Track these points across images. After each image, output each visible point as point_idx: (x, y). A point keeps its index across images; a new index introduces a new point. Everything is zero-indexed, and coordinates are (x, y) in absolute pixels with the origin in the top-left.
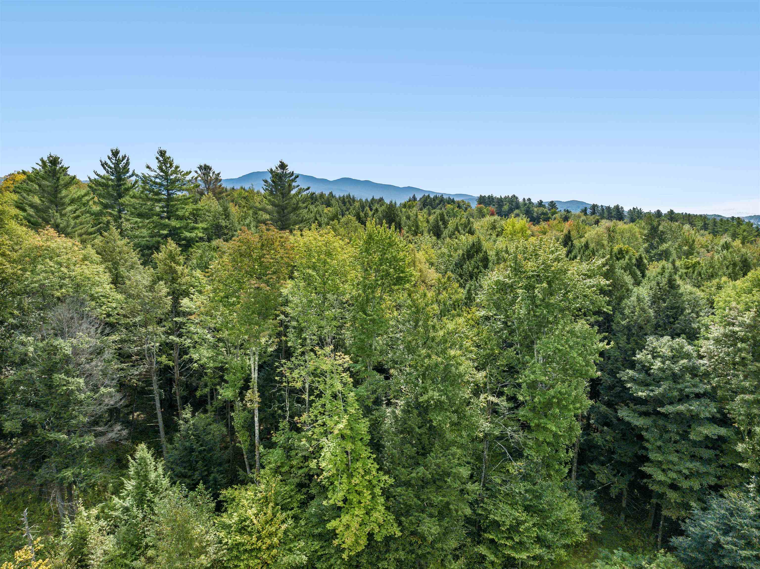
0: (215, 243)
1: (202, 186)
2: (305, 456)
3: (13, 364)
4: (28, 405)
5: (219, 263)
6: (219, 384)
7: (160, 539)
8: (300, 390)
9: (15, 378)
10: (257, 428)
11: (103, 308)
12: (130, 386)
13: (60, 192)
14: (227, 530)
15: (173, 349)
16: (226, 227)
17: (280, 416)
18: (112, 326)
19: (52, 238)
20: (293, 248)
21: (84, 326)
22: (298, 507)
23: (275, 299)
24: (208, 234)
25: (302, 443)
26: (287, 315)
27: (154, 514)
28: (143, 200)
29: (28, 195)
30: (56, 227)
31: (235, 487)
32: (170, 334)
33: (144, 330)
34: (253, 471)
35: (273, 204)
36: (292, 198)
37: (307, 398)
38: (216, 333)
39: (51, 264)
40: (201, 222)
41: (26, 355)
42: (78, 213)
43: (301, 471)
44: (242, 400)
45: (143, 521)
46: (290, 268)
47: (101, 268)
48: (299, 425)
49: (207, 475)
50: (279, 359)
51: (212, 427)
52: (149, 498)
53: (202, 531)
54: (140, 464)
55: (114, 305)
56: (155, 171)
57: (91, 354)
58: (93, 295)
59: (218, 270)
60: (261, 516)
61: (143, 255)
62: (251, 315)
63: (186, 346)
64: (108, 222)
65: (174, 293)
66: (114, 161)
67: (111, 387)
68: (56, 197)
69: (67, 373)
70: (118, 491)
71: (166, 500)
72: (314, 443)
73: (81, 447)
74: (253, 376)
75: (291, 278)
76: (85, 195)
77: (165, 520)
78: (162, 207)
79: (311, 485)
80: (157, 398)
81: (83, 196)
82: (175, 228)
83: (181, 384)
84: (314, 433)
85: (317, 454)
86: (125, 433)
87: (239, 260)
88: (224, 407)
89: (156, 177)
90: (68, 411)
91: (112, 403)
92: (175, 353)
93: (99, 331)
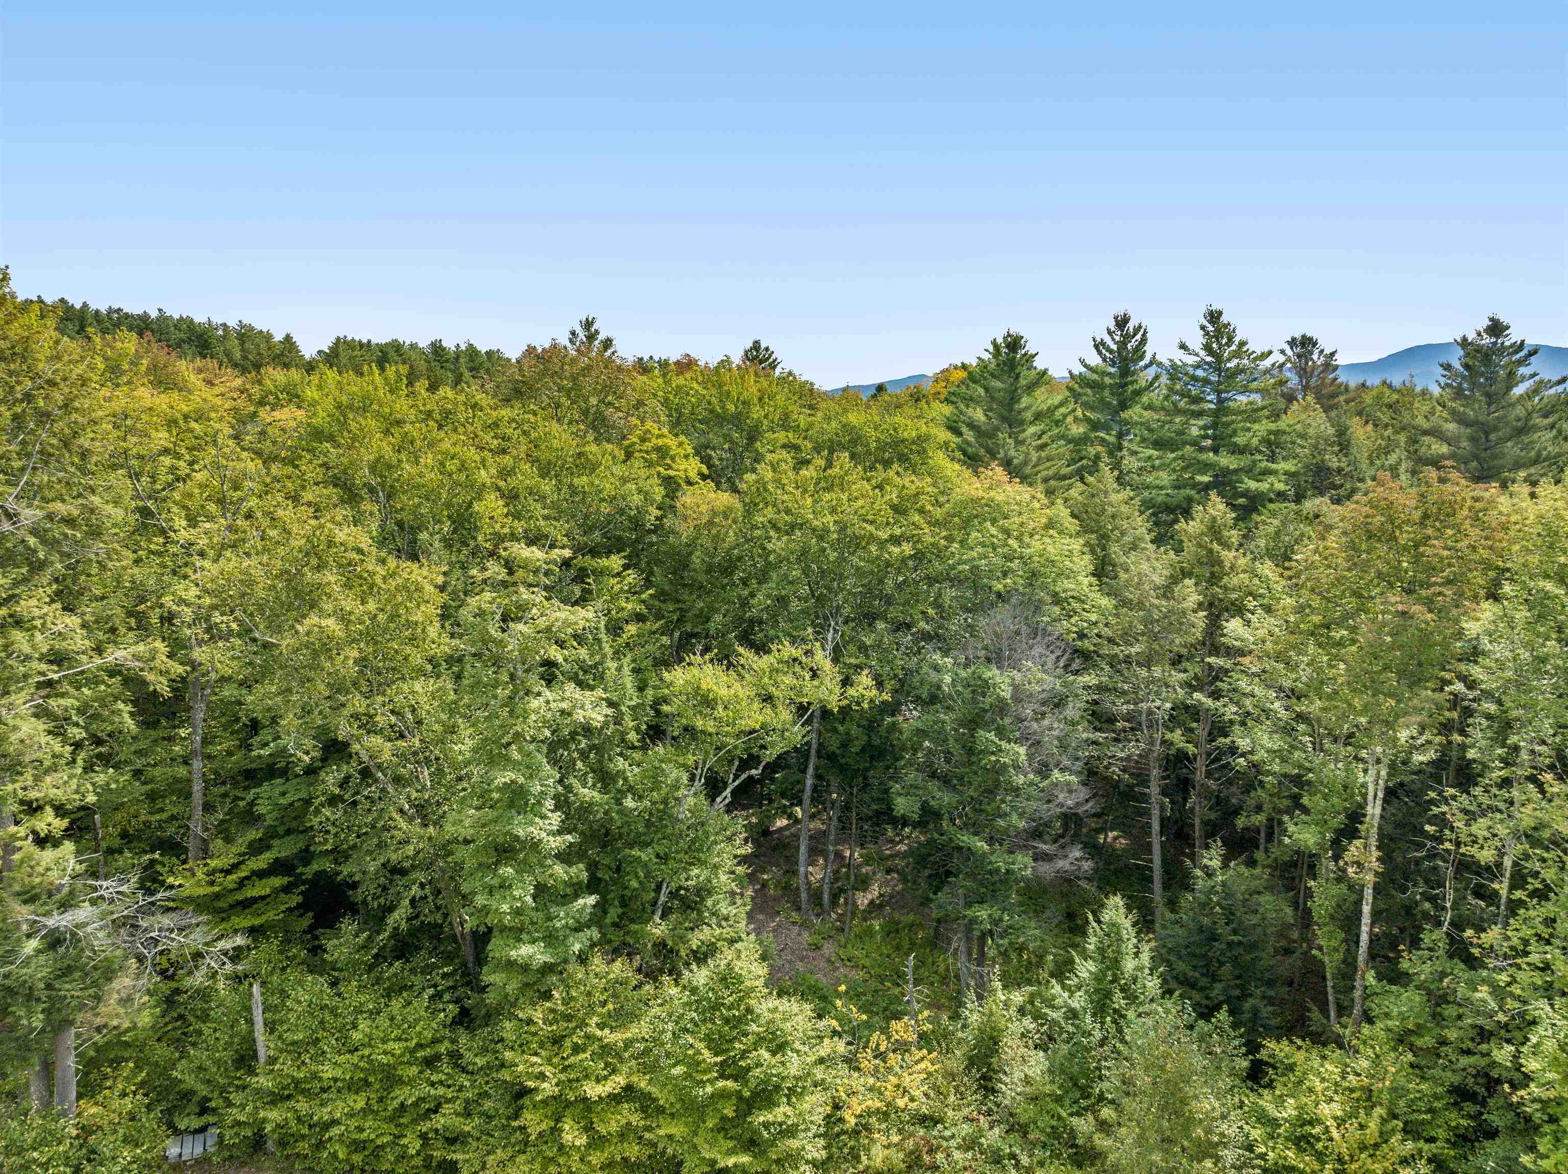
0: (1310, 505)
1: (1294, 380)
2: (1482, 1028)
3: (918, 700)
4: (933, 775)
5: (1316, 551)
6: (1289, 812)
7: (1128, 1094)
8: (1488, 868)
9: (919, 724)
10: (1365, 929)
11: (1073, 620)
12: (1106, 778)
13: (1018, 401)
14: (1269, 1130)
15: (1198, 721)
16: (1339, 471)
17: (1426, 916)
18: (1086, 656)
19: (999, 484)
20: (1505, 528)
21: (1037, 650)
22: (1448, 1141)
23: (1445, 645)
24: (1297, 486)
25: (1478, 995)
26: (1471, 684)
27: (1123, 1041)
28: (1167, 412)
29: (967, 406)
30: (1007, 464)
31: (1299, 1042)
32: (1195, 689)
33: (1144, 673)
34: (1344, 1019)
35: (1462, 420)
36: (1513, 405)
37: (1504, 893)
38: (1294, 700)
39: (994, 531)
40: (1285, 459)
41: (939, 688)
42: (1045, 439)
43: (1465, 1061)
44: (1336, 858)
45: (1101, 1046)
46: (1492, 574)
47: (1077, 545)
48: (1476, 951)
49: (1238, 998)
50: (1440, 783)
51: (1262, 899)
52: (1116, 1006)
53: (1214, 1109)
54: (1108, 935)
55: (1094, 617)
56: (1197, 355)
57: (1043, 704)
58: (1057, 594)
59: (1312, 566)
60: (1352, 1126)
61: (1156, 524)
62: (1380, 672)
63: (1226, 718)
64: (1097, 457)
65: (1211, 605)
66: (1117, 338)
67: (1072, 773)
68: (1011, 410)
69: (1001, 732)
70: (1062, 973)
71: (1150, 1022)
72: (1510, 1004)
73: (1008, 871)
74: (1369, 809)
75: (1494, 596)
76: (1061, 404)
77: (1142, 1061)
78: (1205, 427)
79: (1491, 1102)
80: (1156, 812)
81: (1057, 407)
82: (1226, 472)
83: (1206, 794)
84: (1513, 981)
85: (1518, 1035)
86: (1087, 865)
87: (1364, 546)
88: (1294, 864)
89: (1197, 366)
90: (993, 800)
91: (1070, 803)
92: (1201, 730)
93: (1062, 664)
